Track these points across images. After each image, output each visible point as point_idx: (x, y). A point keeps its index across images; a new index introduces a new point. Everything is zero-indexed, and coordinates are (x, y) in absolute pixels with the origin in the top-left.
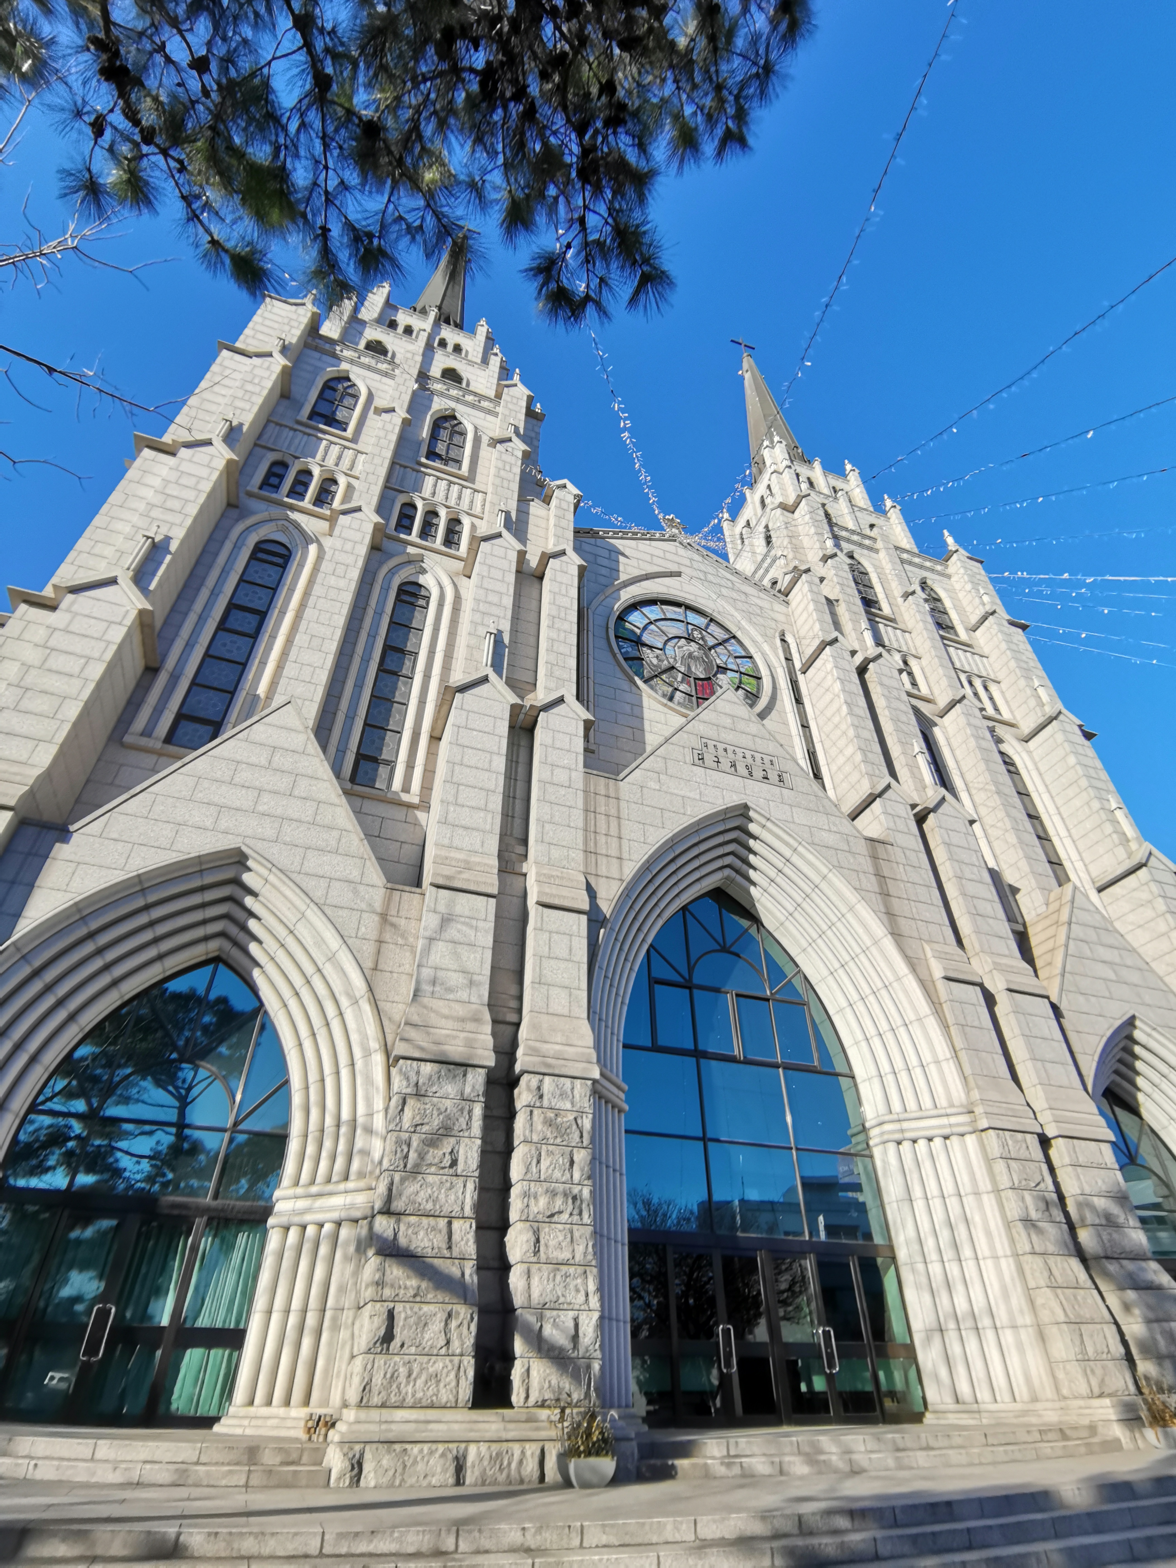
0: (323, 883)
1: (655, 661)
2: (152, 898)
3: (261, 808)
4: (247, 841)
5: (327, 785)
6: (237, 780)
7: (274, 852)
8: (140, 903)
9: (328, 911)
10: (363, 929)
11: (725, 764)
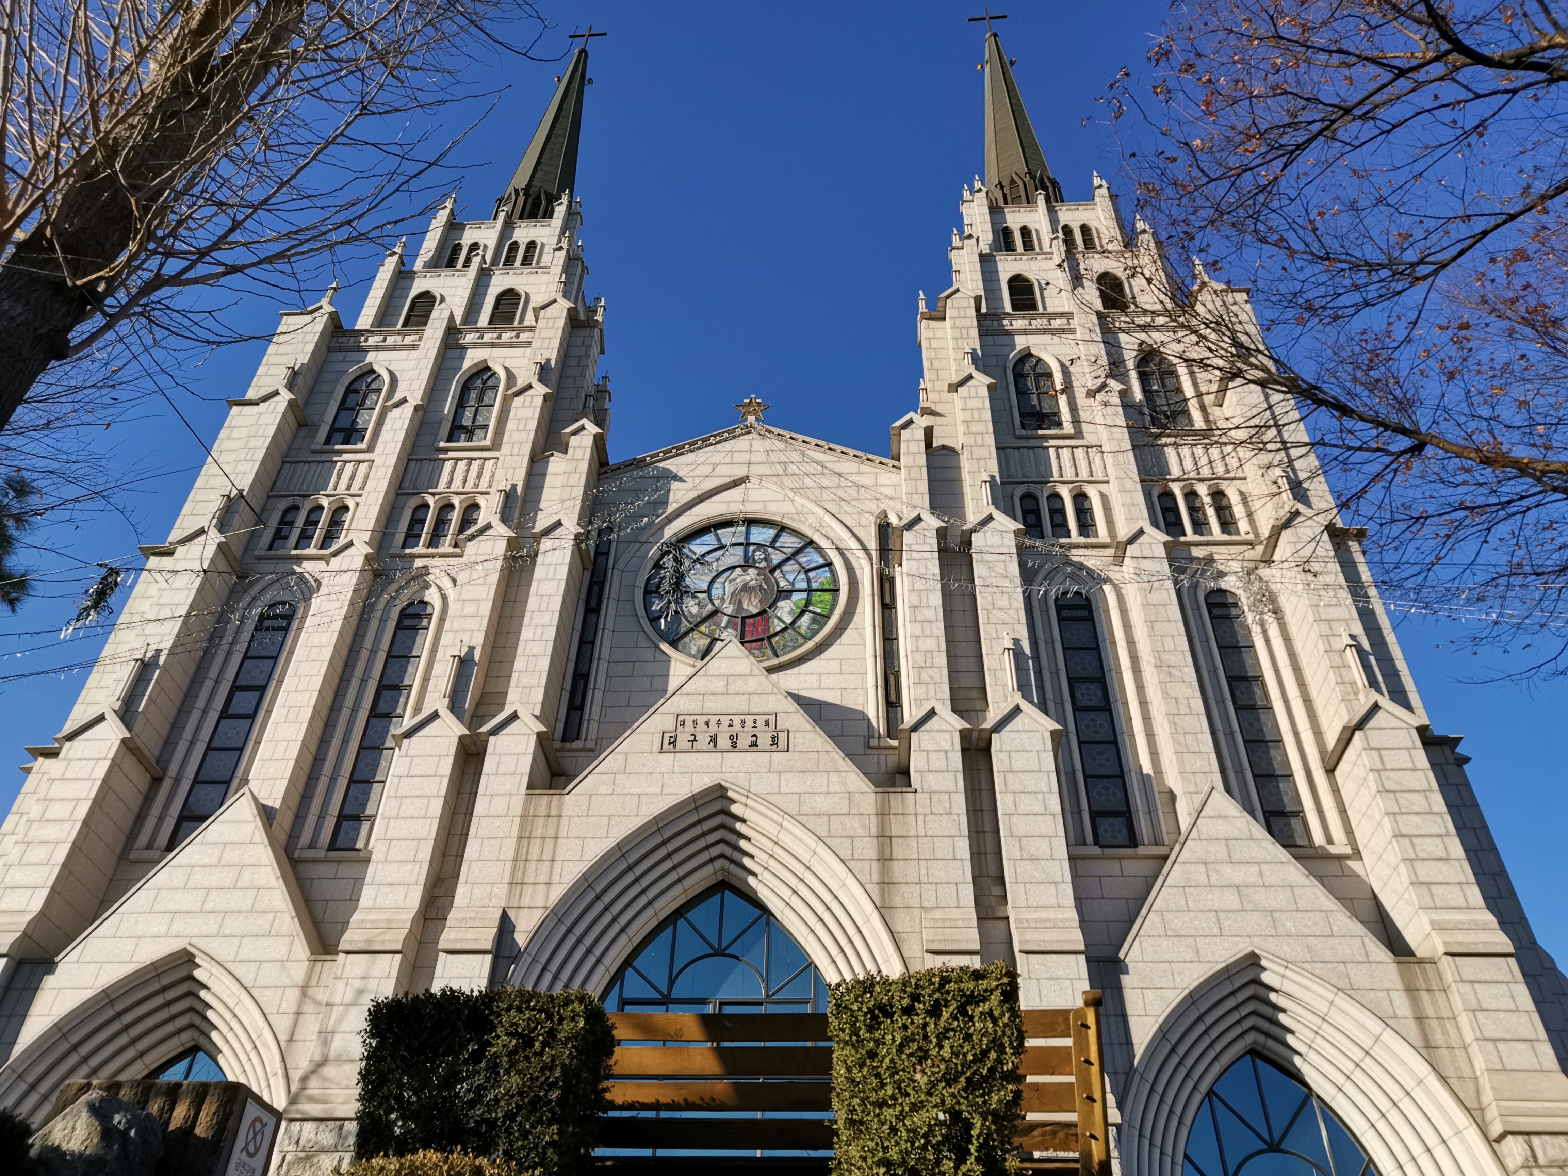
0: (254, 967)
1: (694, 610)
2: (119, 1007)
3: (207, 907)
4: (194, 941)
5: (269, 869)
6: (191, 884)
7: (214, 947)
8: (110, 1013)
9: (255, 992)
10: (284, 1005)
11: (703, 740)
